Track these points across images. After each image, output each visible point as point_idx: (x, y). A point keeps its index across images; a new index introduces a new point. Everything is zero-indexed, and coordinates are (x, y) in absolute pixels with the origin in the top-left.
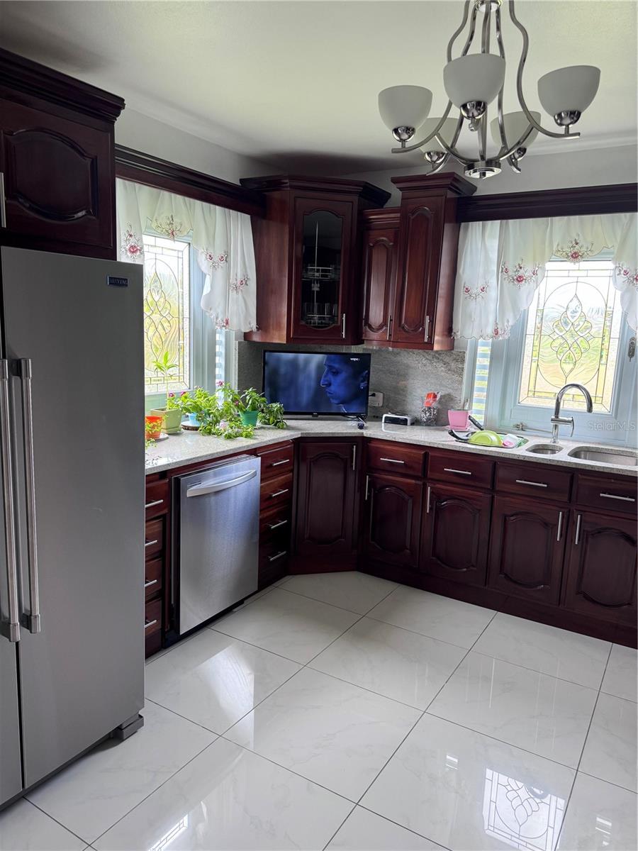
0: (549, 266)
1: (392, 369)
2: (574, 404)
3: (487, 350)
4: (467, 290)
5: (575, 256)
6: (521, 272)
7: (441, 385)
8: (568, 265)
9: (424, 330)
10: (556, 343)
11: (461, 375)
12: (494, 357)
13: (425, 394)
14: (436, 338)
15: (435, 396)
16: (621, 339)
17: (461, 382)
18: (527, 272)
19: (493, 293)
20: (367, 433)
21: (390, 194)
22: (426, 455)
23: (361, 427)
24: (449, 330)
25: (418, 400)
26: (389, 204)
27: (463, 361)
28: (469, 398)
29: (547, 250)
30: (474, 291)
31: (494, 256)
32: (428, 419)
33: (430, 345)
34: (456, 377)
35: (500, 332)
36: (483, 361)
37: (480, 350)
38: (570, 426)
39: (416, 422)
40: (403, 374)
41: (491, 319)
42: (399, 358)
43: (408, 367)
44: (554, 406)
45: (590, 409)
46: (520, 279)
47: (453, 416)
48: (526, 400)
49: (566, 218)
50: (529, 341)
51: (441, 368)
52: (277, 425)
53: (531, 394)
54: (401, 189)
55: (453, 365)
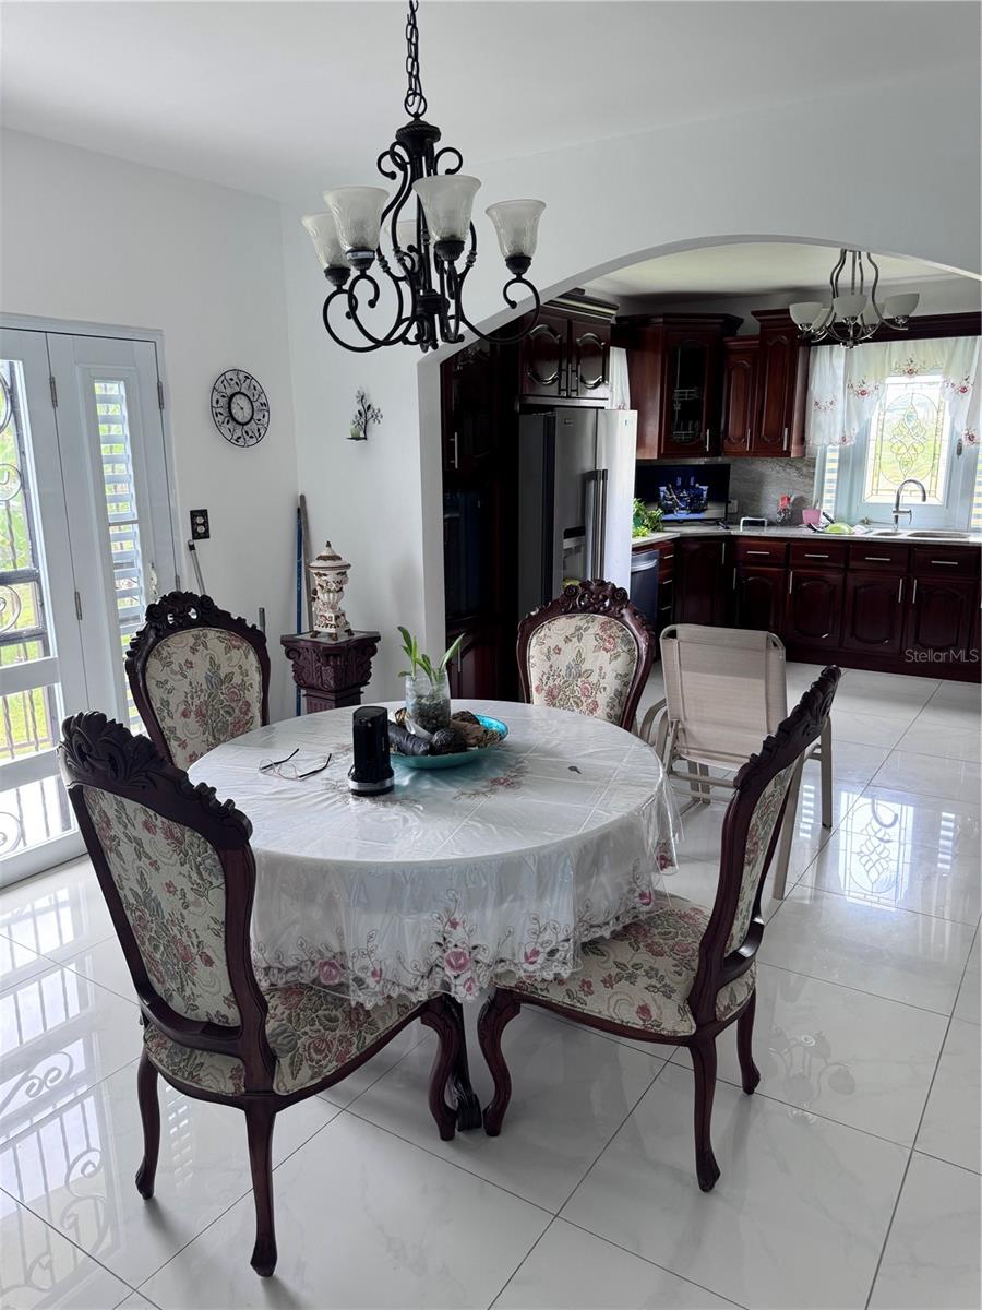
0: (889, 380)
1: (747, 477)
2: (911, 498)
3: (836, 456)
4: (817, 404)
5: (911, 372)
6: (864, 388)
7: (793, 489)
8: (905, 379)
9: (783, 440)
10: (896, 447)
11: (812, 478)
12: (842, 461)
13: (778, 497)
14: (793, 447)
15: (789, 499)
16: (951, 441)
17: (812, 485)
18: (869, 387)
19: (840, 405)
20: (733, 532)
21: (742, 320)
22: (788, 546)
23: (727, 528)
24: (802, 440)
25: (772, 505)
26: (741, 332)
27: (814, 467)
28: (820, 500)
29: (887, 368)
30: (822, 404)
31: (841, 373)
32: (784, 519)
33: (788, 453)
34: (807, 481)
35: (847, 439)
36: (832, 466)
37: (829, 456)
38: (908, 515)
39: (771, 524)
40: (759, 482)
41: (839, 427)
42: (753, 467)
43: (762, 474)
44: (894, 501)
45: (924, 499)
46: (863, 393)
47: (807, 515)
48: (870, 497)
49: (902, 342)
50: (872, 445)
51: (794, 473)
52: (655, 529)
53: (874, 492)
54: (759, 320)
55: (805, 470)
